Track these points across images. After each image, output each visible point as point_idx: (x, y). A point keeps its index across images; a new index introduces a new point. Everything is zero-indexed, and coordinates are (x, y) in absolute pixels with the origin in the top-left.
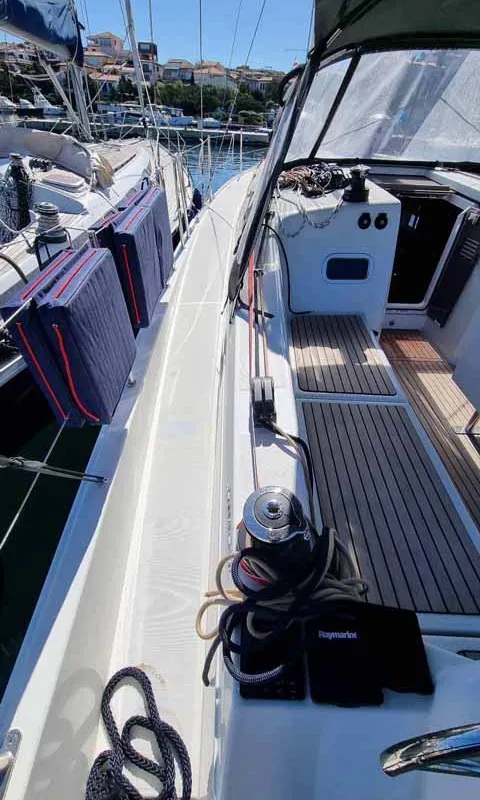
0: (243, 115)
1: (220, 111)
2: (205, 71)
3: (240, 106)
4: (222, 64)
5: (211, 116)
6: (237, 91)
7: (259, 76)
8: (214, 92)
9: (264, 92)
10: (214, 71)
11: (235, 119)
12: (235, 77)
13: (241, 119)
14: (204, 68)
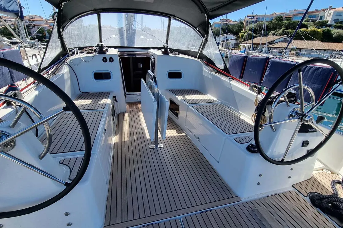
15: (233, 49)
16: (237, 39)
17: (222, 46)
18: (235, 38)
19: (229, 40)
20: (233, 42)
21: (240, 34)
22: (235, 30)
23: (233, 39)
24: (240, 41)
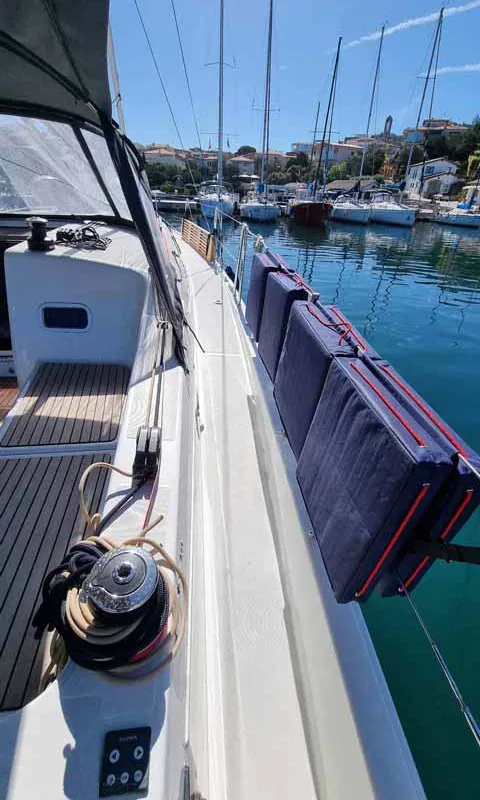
0: (188, 187)
1: (167, 185)
2: (156, 151)
3: (187, 180)
4: (171, 146)
5: (159, 189)
6: (184, 167)
7: (207, 156)
8: (163, 169)
9: (210, 168)
10: (163, 152)
11: (180, 191)
12: (184, 156)
13: (186, 190)
14: (156, 149)
15: (447, 198)
16: (460, 173)
17: (420, 192)
18: (455, 169)
19: (440, 174)
20: (448, 180)
21: (471, 159)
22: (459, 147)
23: (448, 174)
24: (467, 178)
